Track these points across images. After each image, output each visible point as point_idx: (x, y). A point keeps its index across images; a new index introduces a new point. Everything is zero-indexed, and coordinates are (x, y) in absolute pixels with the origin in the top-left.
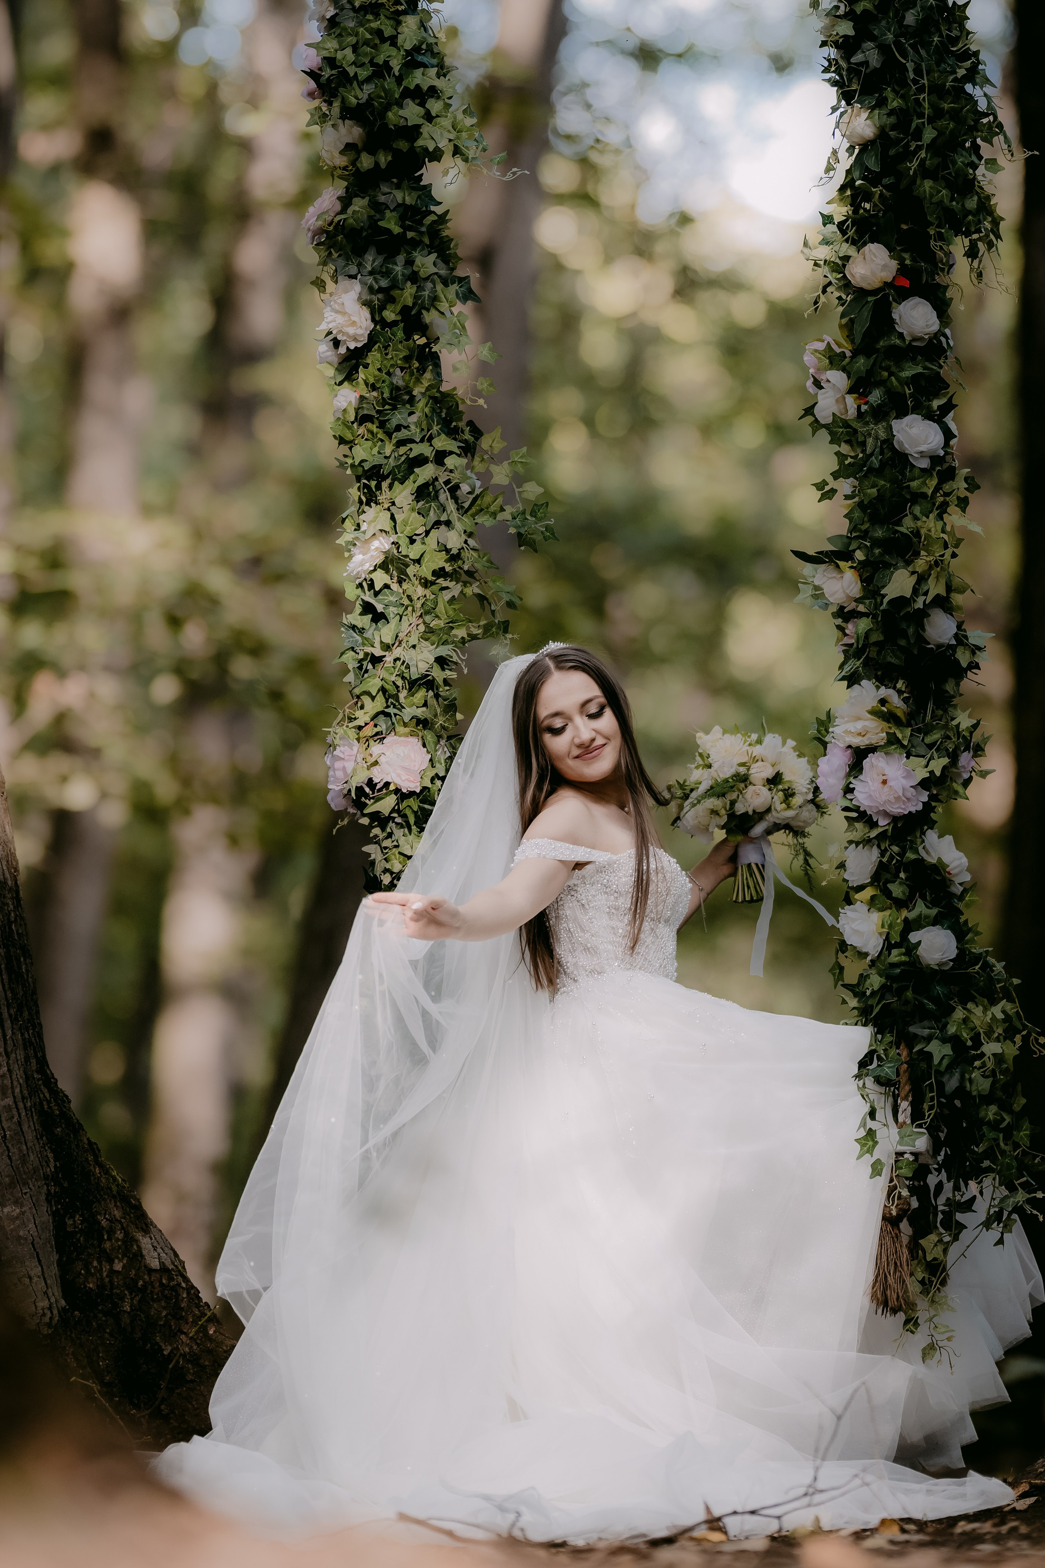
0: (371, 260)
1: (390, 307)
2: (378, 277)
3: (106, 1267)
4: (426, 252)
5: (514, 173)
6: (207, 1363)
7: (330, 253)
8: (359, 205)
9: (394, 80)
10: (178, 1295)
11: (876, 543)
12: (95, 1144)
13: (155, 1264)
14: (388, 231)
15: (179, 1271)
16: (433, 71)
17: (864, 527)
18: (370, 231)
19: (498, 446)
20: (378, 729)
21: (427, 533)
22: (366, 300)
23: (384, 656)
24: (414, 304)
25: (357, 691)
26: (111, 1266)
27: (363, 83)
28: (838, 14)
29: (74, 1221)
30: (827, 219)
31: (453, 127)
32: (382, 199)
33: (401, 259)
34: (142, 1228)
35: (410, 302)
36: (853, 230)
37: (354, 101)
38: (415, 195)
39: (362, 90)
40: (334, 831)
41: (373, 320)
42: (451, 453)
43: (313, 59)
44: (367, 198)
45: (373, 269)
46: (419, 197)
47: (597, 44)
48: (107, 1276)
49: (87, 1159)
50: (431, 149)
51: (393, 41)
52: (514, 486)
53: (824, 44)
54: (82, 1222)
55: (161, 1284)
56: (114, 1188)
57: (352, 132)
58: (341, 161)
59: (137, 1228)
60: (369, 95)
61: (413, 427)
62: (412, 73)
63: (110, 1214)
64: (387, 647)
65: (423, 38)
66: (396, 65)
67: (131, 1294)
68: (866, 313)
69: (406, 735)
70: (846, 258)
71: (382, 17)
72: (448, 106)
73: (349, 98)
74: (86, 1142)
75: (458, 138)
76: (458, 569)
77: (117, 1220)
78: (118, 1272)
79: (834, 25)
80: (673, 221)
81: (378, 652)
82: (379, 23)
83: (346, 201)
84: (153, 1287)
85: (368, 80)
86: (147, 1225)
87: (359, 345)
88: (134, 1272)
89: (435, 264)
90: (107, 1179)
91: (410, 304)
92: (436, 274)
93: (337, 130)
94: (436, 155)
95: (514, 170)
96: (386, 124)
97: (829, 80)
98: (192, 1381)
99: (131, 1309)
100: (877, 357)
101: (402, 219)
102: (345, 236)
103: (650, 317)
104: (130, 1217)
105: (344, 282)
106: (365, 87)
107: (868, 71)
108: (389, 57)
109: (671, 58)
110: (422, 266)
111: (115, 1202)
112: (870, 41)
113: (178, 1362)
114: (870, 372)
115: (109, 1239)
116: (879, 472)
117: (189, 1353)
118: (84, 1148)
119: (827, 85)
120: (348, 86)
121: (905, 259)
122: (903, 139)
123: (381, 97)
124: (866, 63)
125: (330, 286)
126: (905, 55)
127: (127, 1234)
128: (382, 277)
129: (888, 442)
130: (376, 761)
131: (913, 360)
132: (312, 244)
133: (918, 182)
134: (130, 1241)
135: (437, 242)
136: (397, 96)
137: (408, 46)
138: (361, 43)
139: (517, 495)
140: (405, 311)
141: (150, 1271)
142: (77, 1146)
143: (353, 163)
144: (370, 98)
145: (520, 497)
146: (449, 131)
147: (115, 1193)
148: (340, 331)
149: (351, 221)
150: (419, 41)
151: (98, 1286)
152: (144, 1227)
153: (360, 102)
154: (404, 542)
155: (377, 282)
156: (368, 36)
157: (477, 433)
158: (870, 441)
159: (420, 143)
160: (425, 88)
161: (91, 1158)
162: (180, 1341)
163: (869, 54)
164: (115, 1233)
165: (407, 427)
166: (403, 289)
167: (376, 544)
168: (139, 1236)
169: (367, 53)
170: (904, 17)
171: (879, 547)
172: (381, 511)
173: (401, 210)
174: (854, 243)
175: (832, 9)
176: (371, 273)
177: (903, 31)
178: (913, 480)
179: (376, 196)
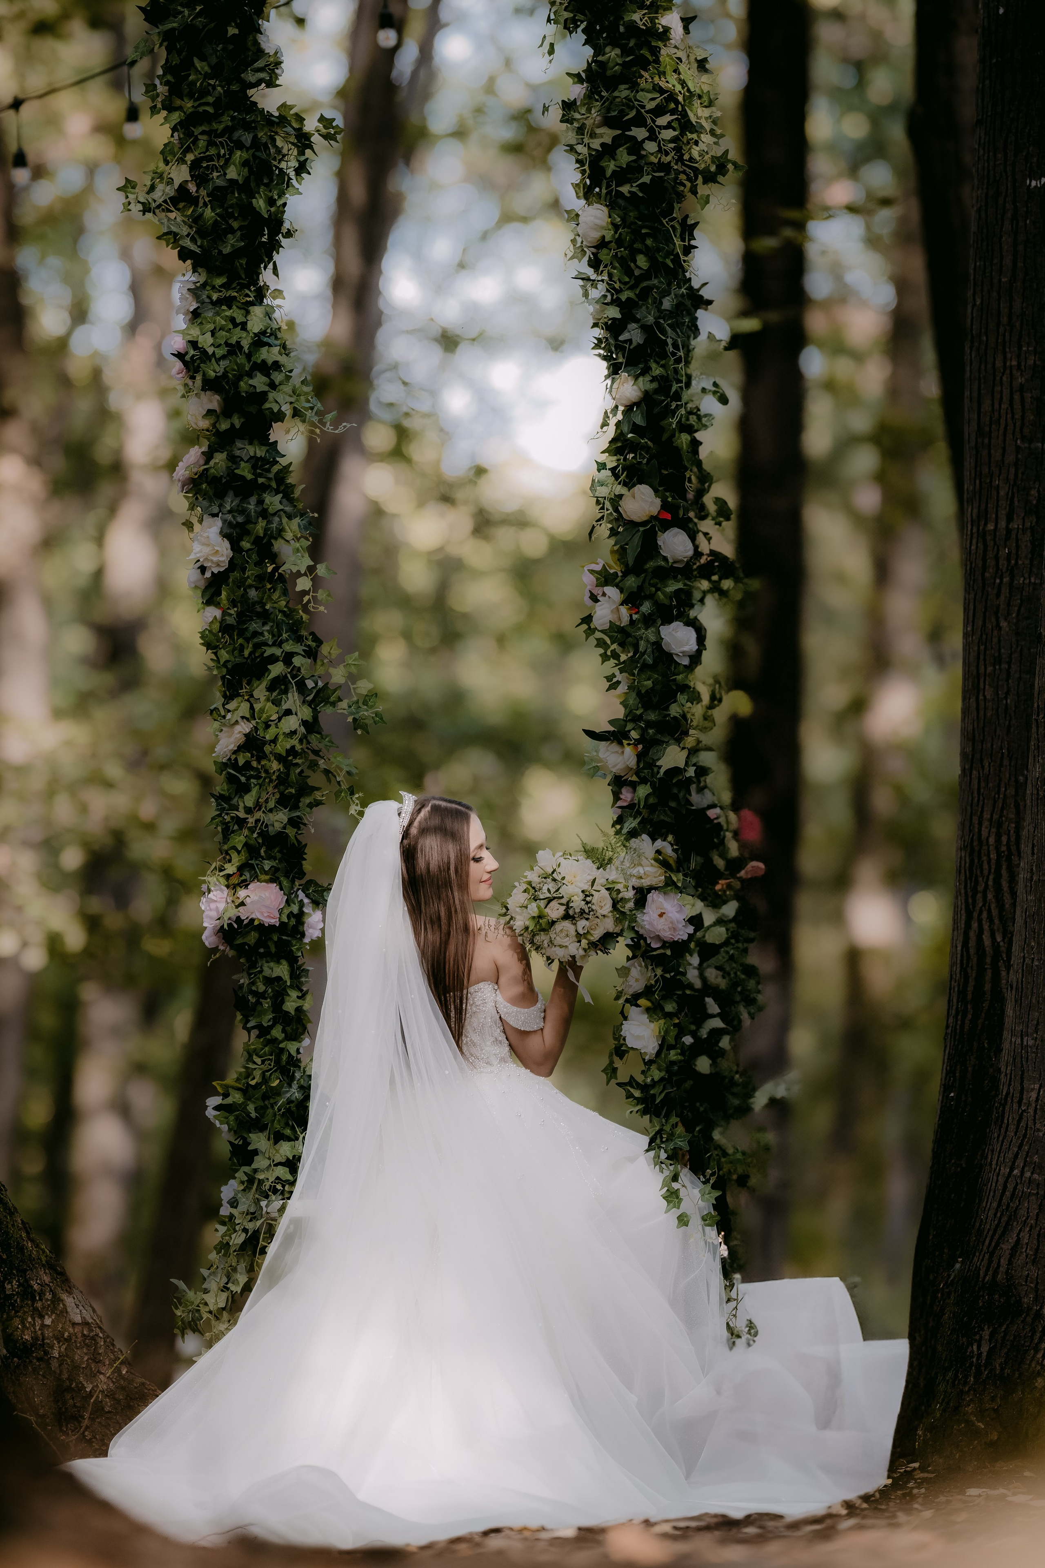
0: (230, 502)
1: (246, 538)
2: (236, 514)
3: (38, 1322)
4: (274, 493)
5: (345, 427)
6: (121, 1397)
7: (197, 498)
8: (220, 459)
9: (244, 356)
10: (96, 1343)
11: (649, 724)
12: (28, 1223)
13: (78, 1319)
14: (243, 478)
15: (97, 1324)
16: (276, 350)
17: (638, 712)
18: (228, 478)
19: (335, 652)
20: (243, 878)
21: (280, 719)
22: (227, 533)
23: (248, 818)
24: (265, 534)
25: (226, 847)
26: (43, 1322)
27: (220, 359)
28: (606, 301)
29: (12, 1286)
30: (601, 466)
31: (293, 392)
32: (237, 453)
33: (253, 500)
34: (67, 1290)
35: (261, 533)
36: (624, 475)
37: (213, 374)
38: (265, 448)
39: (219, 365)
40: (209, 963)
41: (232, 549)
42: (298, 654)
43: (178, 343)
44: (226, 453)
45: (231, 508)
46: (267, 451)
47: (408, 332)
48: (39, 1329)
49: (21, 1236)
50: (276, 411)
51: (244, 326)
52: (350, 683)
53: (595, 325)
54: (19, 1286)
55: (84, 1335)
56: (44, 1259)
57: (213, 401)
58: (205, 424)
59: (63, 1290)
60: (225, 369)
61: (266, 634)
62: (259, 350)
63: (40, 1279)
64: (249, 811)
65: (268, 324)
66: (246, 344)
67: (59, 1343)
68: (637, 539)
69: (267, 881)
70: (620, 496)
71: (234, 307)
72: (288, 378)
73: (208, 372)
74: (20, 1222)
75: (297, 400)
76: (306, 750)
77: (46, 1284)
78: (48, 1326)
79: (603, 311)
80: (472, 472)
81: (241, 814)
82: (232, 311)
83: (208, 456)
84: (77, 1337)
85: (224, 357)
86: (70, 1288)
87: (222, 569)
88: (60, 1325)
89: (281, 502)
90: (37, 1251)
91: (262, 535)
92: (282, 510)
93: (199, 398)
94: (280, 417)
95: (344, 424)
96: (239, 392)
97: (599, 355)
98: (109, 1412)
99: (60, 1356)
100: (645, 577)
101: (254, 467)
102: (209, 484)
103: (454, 551)
104: (57, 1282)
105: (207, 520)
106: (221, 363)
107: (632, 347)
108: (240, 338)
109: (467, 341)
110: (271, 504)
111: (45, 1270)
112: (634, 323)
113: (98, 1397)
114: (640, 588)
115: (41, 1300)
116: (652, 667)
117: (106, 1390)
118: (18, 1227)
119: (598, 359)
120: (208, 362)
121: (668, 497)
122: (664, 401)
123: (234, 370)
124: (630, 341)
125: (197, 527)
126: (664, 332)
127: (54, 1294)
128: (239, 514)
129: (658, 645)
130: (243, 902)
131: (675, 578)
132: (182, 491)
133: (677, 435)
134: (56, 1300)
135: (282, 488)
136: (247, 369)
137: (256, 330)
138: (218, 329)
139: (352, 691)
140: (257, 541)
141: (74, 1324)
142: (13, 1225)
143: (214, 425)
144: (225, 373)
145: (355, 692)
146: (291, 396)
147: (44, 1262)
148: (206, 559)
149: (213, 471)
150: (265, 326)
151: (32, 1337)
152: (68, 1289)
153: (218, 374)
154: (261, 727)
155: (234, 519)
156: (223, 322)
157: (319, 642)
158: (642, 643)
159: (267, 405)
160: (270, 362)
161: (24, 1235)
162: (99, 1380)
163: (634, 334)
164: (45, 1295)
165: (262, 634)
166: (255, 523)
167: (238, 728)
168: (64, 1296)
169: (223, 337)
170: (661, 303)
171: (651, 728)
172: (242, 702)
173: (253, 461)
174: (625, 484)
175: (600, 298)
176: (230, 512)
177: (661, 314)
178: (678, 675)
179: (233, 451)
